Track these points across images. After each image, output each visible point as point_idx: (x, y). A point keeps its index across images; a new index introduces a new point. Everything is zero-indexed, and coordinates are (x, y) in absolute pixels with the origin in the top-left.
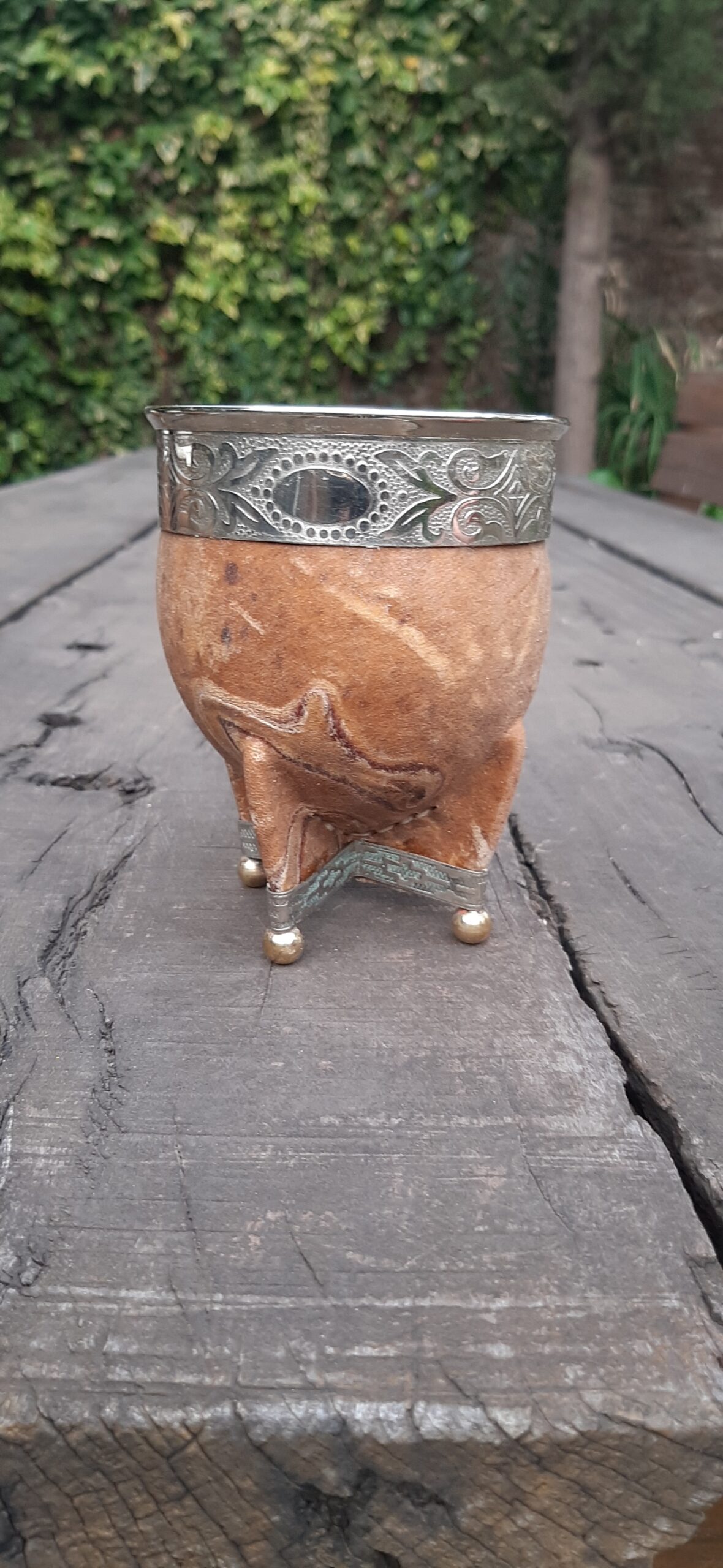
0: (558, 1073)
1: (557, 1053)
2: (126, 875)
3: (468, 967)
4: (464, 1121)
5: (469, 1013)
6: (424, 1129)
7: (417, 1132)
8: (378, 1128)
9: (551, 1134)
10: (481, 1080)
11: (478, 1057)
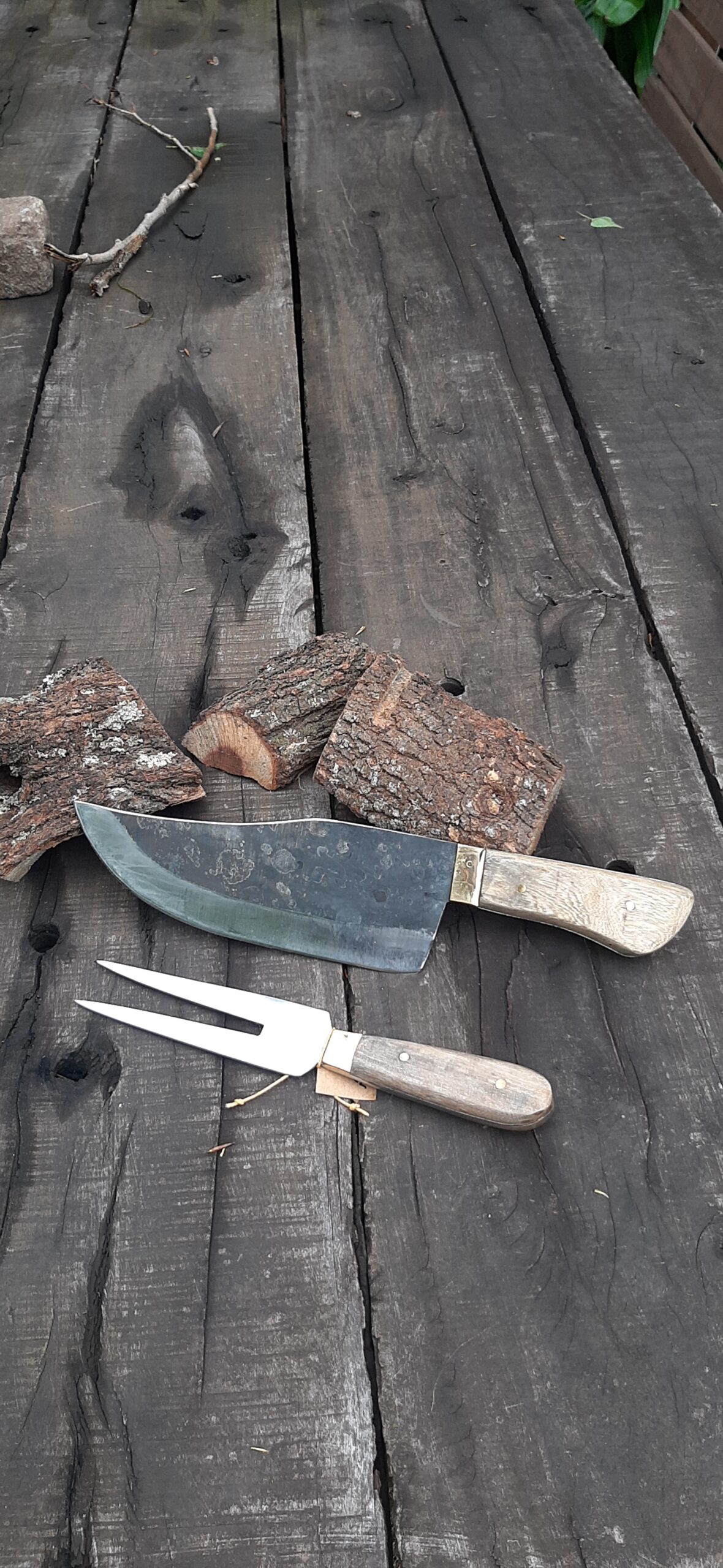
0: (343, 1455)
1: (345, 1435)
2: (117, 1225)
3: (309, 1334)
4: (295, 1505)
5: (305, 1392)
6: (277, 1513)
7: (273, 1517)
8: (257, 1515)
9: (333, 1515)
10: (306, 1465)
11: (305, 1441)
